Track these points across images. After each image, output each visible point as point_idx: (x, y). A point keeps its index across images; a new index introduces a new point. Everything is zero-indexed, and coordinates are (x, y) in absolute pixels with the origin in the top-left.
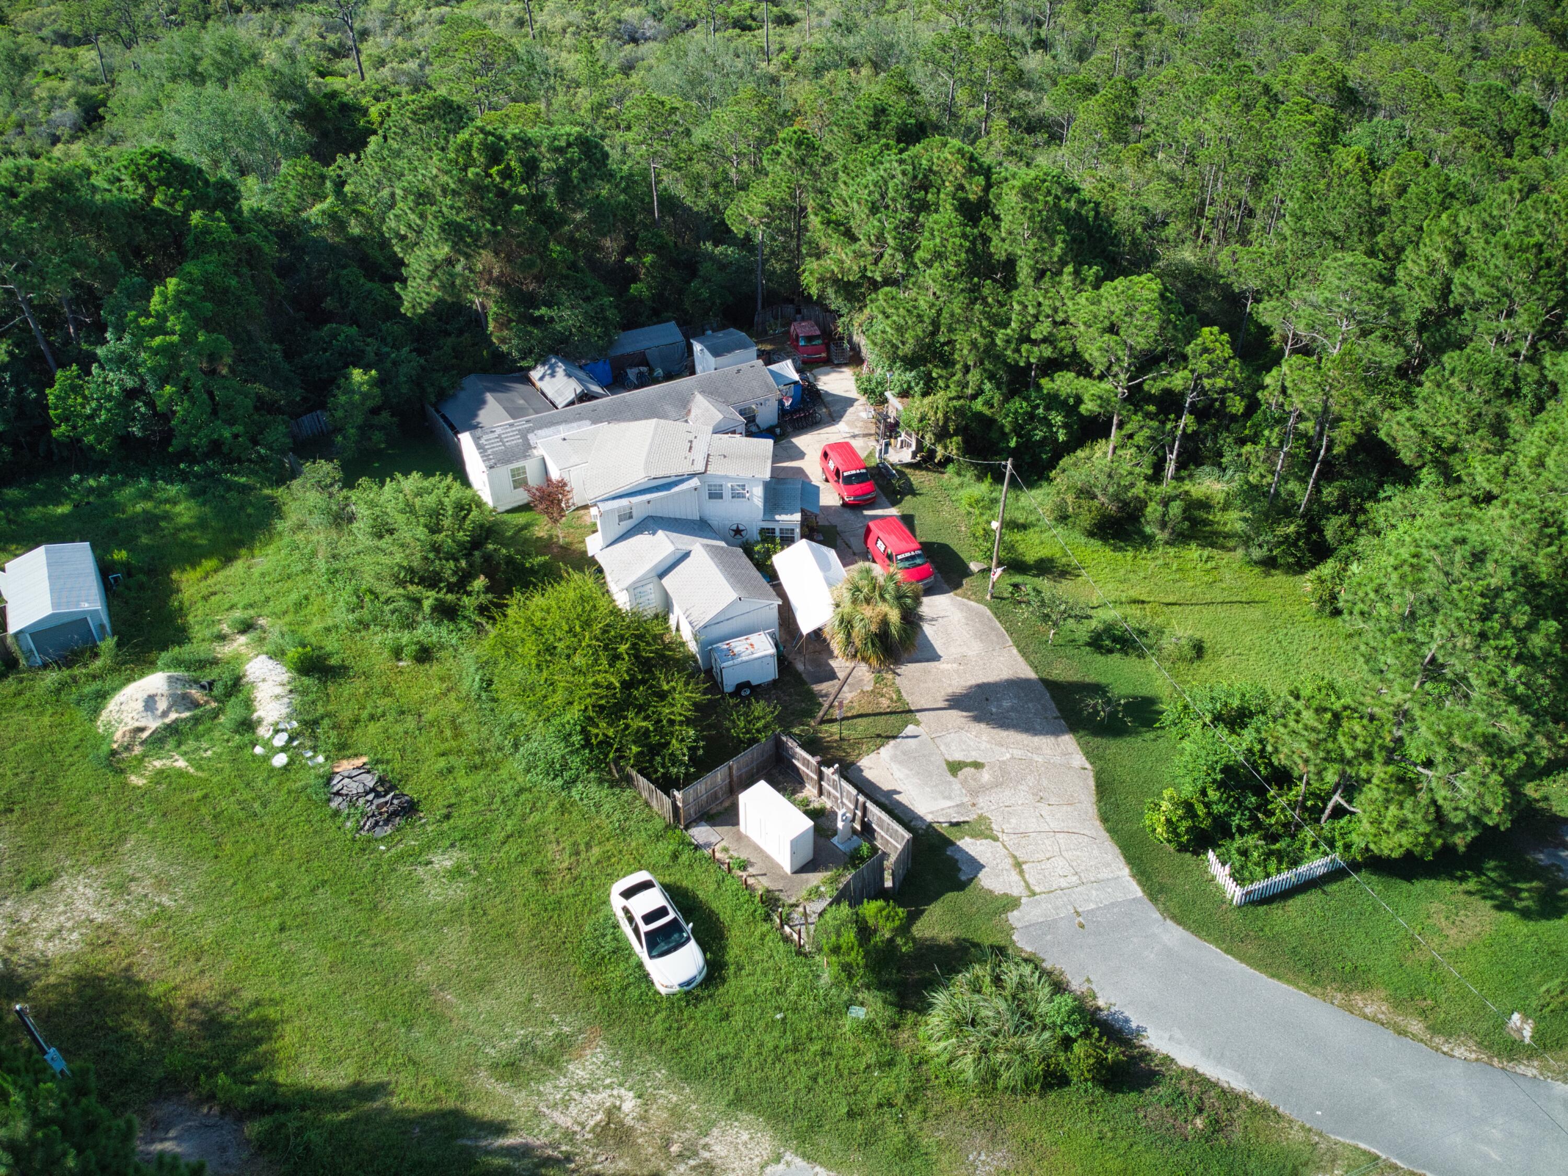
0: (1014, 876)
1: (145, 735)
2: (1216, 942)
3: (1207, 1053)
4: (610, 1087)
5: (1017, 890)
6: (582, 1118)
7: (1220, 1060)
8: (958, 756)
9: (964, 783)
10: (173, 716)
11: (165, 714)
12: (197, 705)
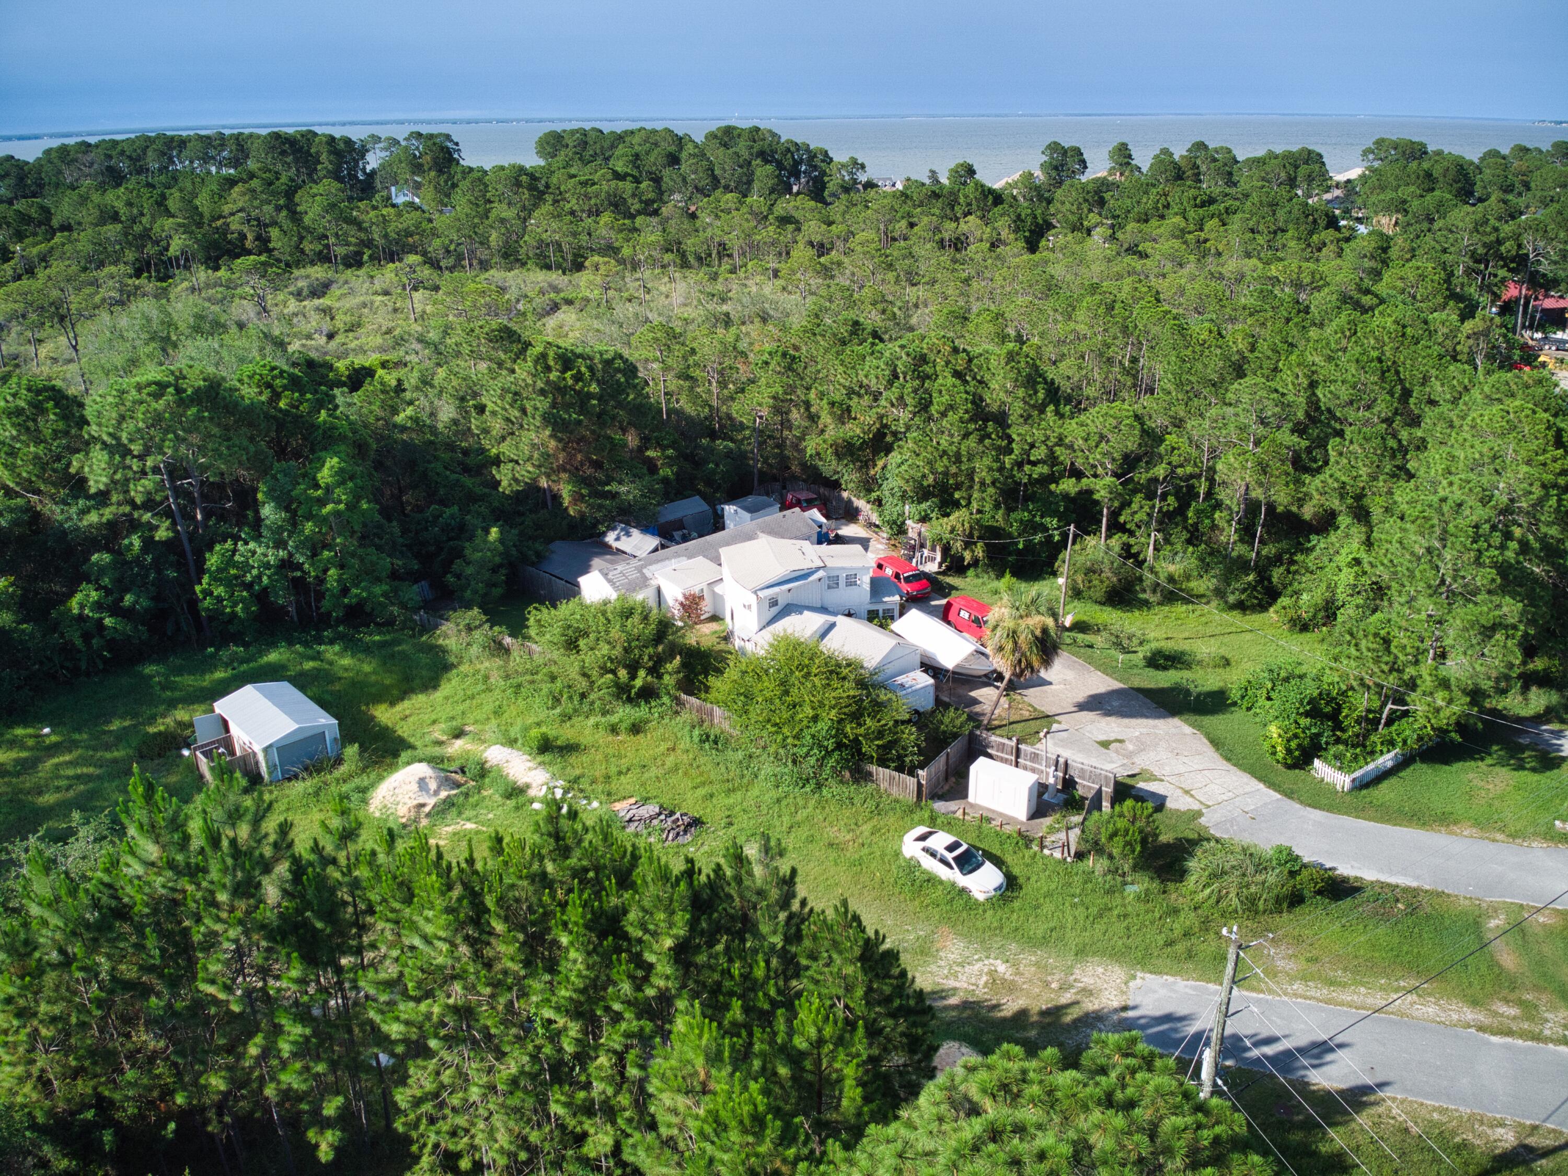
0: (1188, 799)
1: (427, 809)
2: (1346, 813)
3: (1381, 870)
4: (980, 959)
5: (1196, 806)
6: (973, 980)
7: (1391, 873)
8: (1103, 738)
9: (1117, 752)
10: (443, 794)
11: (436, 793)
12: (458, 785)
